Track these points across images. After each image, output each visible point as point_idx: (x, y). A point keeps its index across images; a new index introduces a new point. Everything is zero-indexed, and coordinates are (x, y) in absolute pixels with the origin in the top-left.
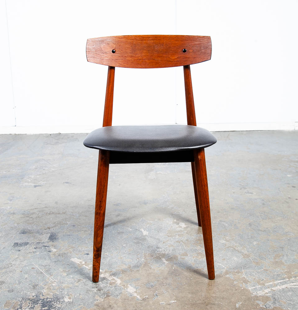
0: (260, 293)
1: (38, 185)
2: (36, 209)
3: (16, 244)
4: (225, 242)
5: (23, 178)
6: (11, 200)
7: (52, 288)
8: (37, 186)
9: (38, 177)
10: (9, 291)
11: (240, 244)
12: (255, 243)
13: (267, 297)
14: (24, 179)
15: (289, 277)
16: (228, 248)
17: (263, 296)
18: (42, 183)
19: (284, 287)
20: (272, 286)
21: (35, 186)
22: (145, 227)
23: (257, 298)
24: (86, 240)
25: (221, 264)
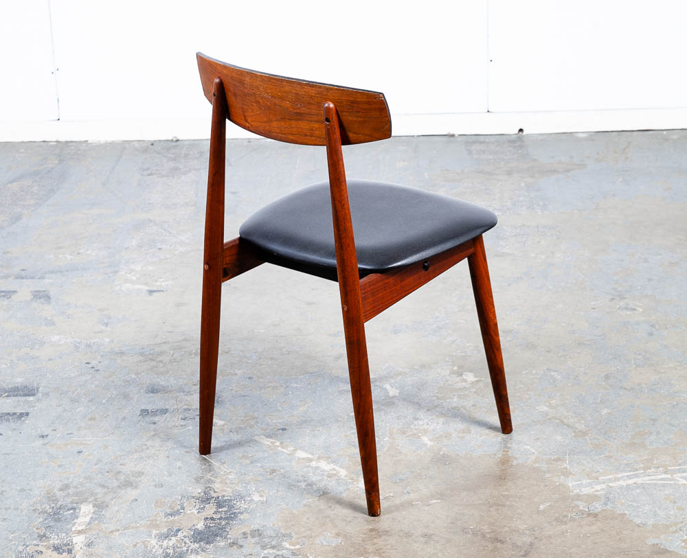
0: (586, 491)
1: (155, 289)
2: (165, 343)
3: (143, 411)
4: (548, 409)
5: (116, 272)
6: (107, 325)
7: (228, 482)
8: (154, 291)
9: (150, 268)
10: (155, 486)
11: (575, 413)
12: (605, 411)
13: (596, 496)
14: (120, 273)
15: (645, 469)
16: (550, 419)
17: (588, 495)
18: (163, 284)
19: (630, 482)
20: (610, 481)
21: (151, 292)
22: (393, 382)
23: (578, 497)
24: (278, 405)
25: (529, 447)
